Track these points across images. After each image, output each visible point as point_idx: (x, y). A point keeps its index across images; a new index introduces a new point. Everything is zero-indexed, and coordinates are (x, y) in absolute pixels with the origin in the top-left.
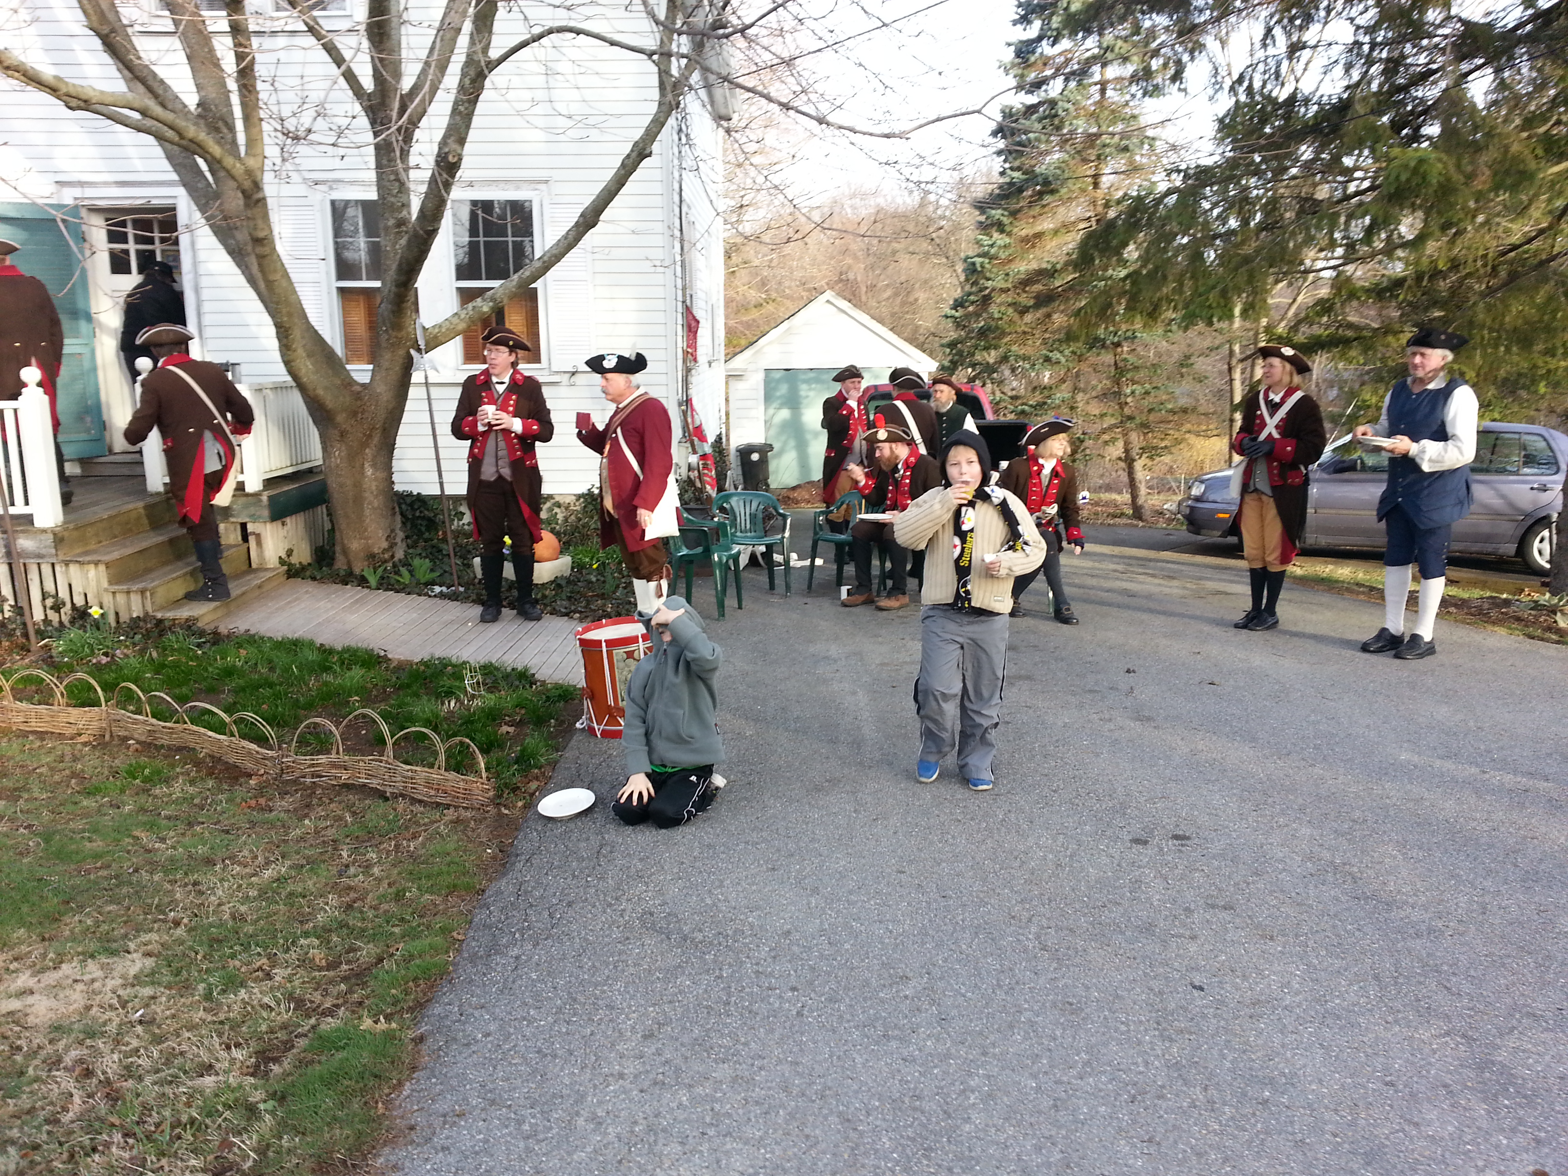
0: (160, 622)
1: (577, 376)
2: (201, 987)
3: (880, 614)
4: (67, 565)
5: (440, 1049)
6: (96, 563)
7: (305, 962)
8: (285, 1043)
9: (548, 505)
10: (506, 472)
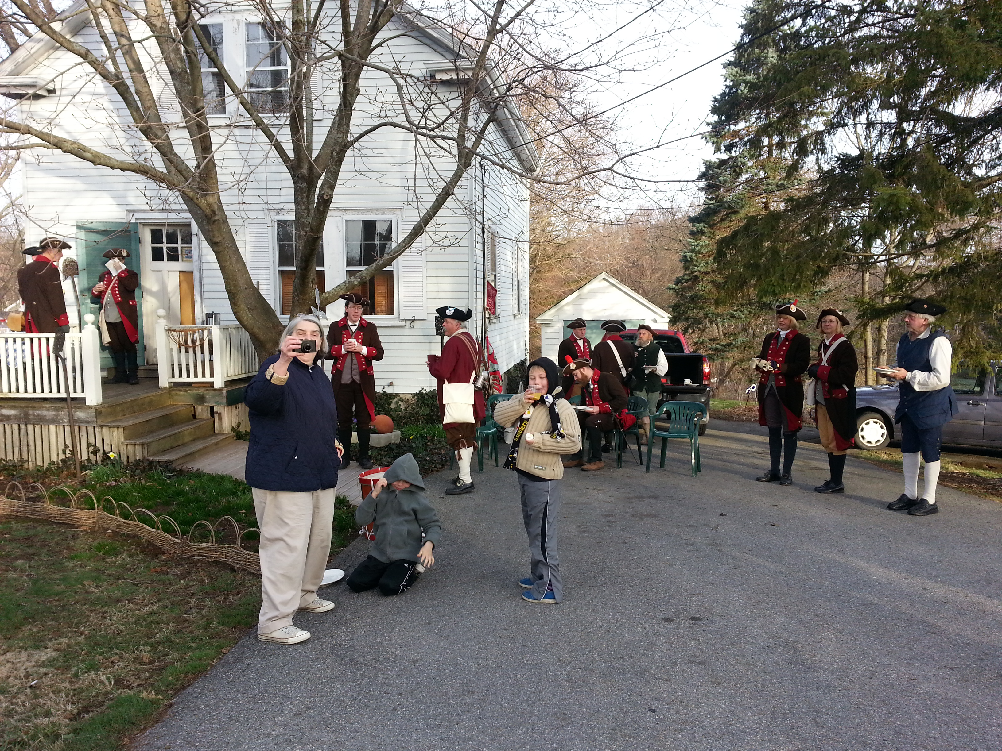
0: (151, 463)
1: (415, 322)
2: (74, 669)
3: (583, 473)
4: (102, 428)
5: (177, 712)
6: (118, 427)
7: (137, 660)
8: (100, 702)
9: (396, 399)
10: (357, 378)
